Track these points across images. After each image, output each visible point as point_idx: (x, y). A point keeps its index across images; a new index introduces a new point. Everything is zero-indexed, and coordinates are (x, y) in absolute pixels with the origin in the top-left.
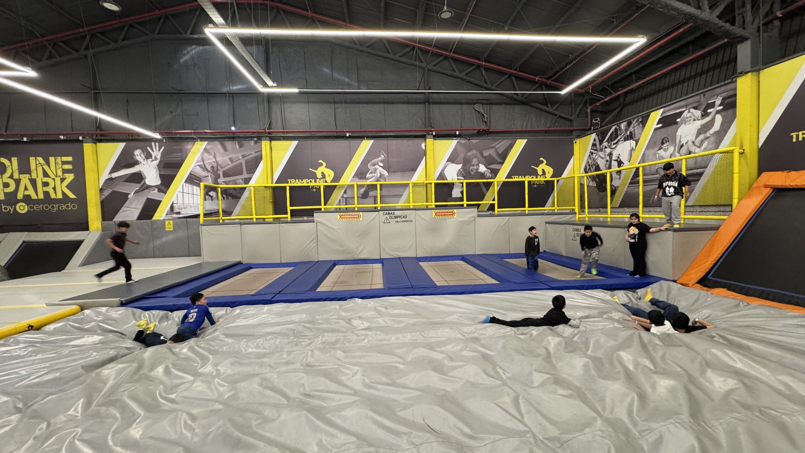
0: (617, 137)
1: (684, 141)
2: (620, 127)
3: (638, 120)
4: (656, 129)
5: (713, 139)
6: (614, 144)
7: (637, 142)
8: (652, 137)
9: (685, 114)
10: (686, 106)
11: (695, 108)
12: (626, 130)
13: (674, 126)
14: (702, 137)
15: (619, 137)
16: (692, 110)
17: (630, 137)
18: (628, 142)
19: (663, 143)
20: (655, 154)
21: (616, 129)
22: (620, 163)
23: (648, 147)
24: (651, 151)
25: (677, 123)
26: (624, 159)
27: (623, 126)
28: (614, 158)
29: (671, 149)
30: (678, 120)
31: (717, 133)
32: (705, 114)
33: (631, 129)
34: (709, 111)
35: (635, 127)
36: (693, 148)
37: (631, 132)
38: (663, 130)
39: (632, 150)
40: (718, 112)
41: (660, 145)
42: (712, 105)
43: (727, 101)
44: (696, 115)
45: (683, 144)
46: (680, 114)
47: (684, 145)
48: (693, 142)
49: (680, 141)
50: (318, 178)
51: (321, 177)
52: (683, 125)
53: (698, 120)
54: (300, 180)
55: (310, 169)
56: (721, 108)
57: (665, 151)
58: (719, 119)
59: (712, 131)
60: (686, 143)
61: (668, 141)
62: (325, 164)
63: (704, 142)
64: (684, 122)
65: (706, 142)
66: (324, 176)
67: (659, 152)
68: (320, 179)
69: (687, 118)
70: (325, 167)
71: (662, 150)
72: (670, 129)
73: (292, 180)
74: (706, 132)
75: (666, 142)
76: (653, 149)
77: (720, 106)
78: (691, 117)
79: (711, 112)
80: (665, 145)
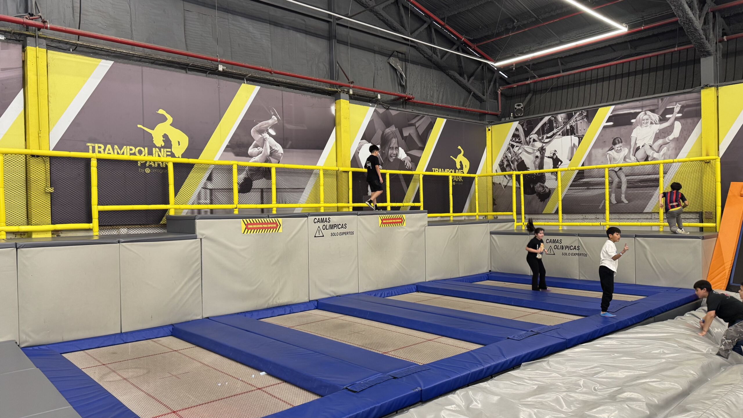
0: (551, 129)
1: (640, 144)
2: (555, 118)
3: (581, 114)
4: (605, 127)
5: (672, 145)
6: (547, 138)
7: (581, 138)
8: (601, 135)
9: (641, 116)
10: (642, 107)
11: (653, 111)
12: (565, 123)
13: (628, 127)
14: (660, 141)
15: (555, 131)
16: (649, 113)
17: (572, 131)
18: (568, 138)
19: (614, 143)
20: (605, 155)
21: (550, 121)
22: (556, 162)
23: (595, 146)
24: (599, 152)
25: (631, 124)
26: (563, 156)
27: (561, 117)
28: (548, 153)
29: (625, 151)
30: (633, 121)
31: (676, 140)
32: (663, 119)
33: (572, 122)
34: (667, 116)
35: (577, 121)
36: (650, 153)
37: (571, 127)
38: (615, 129)
39: (573, 148)
40: (677, 119)
41: (611, 145)
42: (671, 111)
43: (686, 110)
44: (654, 119)
45: (639, 147)
46: (635, 115)
47: (641, 147)
48: (651, 146)
49: (636, 144)
50: (156, 147)
51: (163, 144)
52: (639, 127)
53: (656, 124)
54: (116, 147)
55: (139, 126)
56: (680, 115)
57: (617, 152)
58: (678, 126)
59: (671, 137)
60: (643, 146)
61: (621, 142)
62: (170, 119)
63: (663, 148)
64: (640, 123)
65: (665, 148)
66: (167, 143)
67: (610, 152)
68: (160, 148)
69: (644, 120)
70: (171, 125)
71: (613, 151)
72: (623, 129)
73: (97, 145)
74: (665, 137)
75: (619, 143)
76: (602, 149)
77: (678, 113)
78: (647, 119)
79: (669, 118)
80: (617, 146)
